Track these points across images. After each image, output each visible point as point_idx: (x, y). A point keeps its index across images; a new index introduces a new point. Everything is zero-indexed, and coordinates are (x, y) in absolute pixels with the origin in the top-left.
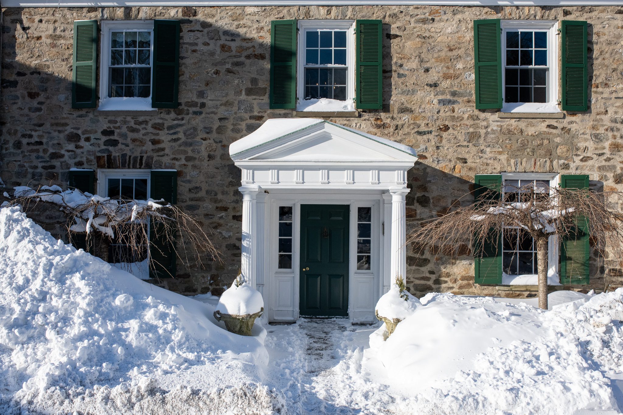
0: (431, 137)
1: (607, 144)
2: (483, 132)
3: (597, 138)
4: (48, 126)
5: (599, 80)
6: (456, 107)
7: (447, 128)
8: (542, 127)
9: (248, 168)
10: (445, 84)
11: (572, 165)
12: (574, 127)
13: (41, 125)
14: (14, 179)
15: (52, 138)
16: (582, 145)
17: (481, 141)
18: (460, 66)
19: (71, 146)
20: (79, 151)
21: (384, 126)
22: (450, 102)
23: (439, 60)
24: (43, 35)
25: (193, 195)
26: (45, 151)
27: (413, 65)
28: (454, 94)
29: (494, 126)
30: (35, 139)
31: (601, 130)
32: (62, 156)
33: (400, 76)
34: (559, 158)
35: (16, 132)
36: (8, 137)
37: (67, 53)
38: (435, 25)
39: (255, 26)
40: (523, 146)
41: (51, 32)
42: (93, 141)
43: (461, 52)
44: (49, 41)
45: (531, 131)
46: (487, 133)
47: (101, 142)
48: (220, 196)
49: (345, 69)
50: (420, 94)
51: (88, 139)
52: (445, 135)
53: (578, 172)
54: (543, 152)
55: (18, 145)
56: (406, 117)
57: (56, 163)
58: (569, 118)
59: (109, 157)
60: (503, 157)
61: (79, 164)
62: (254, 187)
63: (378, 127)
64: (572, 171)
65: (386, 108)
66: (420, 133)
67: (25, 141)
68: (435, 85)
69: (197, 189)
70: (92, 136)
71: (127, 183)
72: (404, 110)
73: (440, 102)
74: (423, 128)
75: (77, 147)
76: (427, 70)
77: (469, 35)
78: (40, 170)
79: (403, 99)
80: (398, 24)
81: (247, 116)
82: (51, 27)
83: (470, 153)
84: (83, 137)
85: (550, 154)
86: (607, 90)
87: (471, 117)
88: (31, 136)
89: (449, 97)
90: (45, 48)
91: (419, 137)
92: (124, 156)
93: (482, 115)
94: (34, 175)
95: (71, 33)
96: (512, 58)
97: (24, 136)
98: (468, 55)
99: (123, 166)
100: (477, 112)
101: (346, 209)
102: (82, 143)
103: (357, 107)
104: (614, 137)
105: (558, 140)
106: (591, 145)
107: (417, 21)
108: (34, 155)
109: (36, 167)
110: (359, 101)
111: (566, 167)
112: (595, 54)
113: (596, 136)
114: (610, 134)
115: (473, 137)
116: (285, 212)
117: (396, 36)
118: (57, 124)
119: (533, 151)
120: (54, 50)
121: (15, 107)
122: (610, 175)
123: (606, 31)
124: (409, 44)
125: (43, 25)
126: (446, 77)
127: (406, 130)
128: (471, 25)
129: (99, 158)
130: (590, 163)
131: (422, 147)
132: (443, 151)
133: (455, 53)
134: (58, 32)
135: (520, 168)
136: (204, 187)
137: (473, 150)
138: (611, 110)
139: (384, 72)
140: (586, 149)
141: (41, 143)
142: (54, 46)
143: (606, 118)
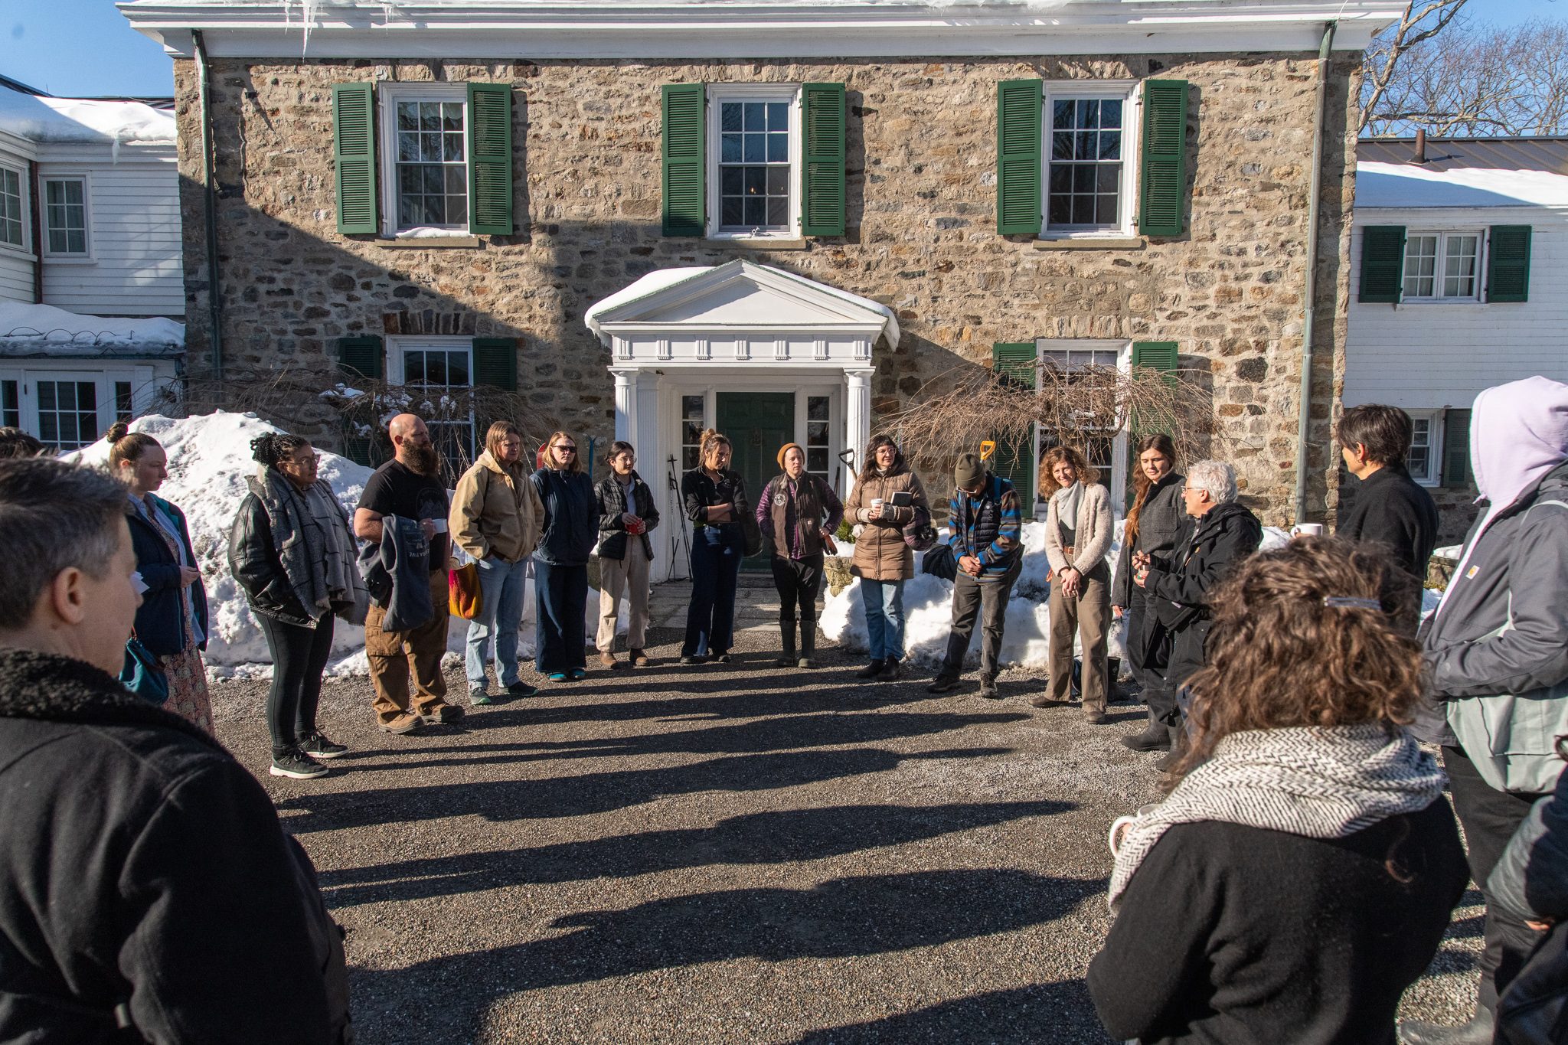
0: (923, 281)
1: (1212, 291)
2: (1008, 272)
3: (1197, 280)
4: (299, 264)
5: (1205, 182)
6: (966, 231)
7: (949, 266)
8: (1106, 262)
9: (621, 335)
10: (949, 192)
11: (1153, 326)
12: (1158, 263)
13: (287, 262)
14: (249, 352)
15: (308, 284)
16: (1170, 292)
17: (1005, 287)
18: (973, 161)
19: (340, 298)
20: (353, 305)
21: (848, 264)
22: (955, 222)
23: (939, 151)
24: (282, 106)
25: (542, 378)
26: (298, 305)
27: (896, 159)
28: (963, 209)
29: (1028, 264)
30: (280, 285)
31: (1204, 268)
32: (326, 313)
33: (875, 179)
34: (1132, 314)
35: (247, 271)
36: (234, 282)
37: (324, 138)
38: (934, 91)
39: (636, 94)
40: (1074, 297)
41: (294, 101)
42: (375, 289)
43: (975, 137)
44: (292, 117)
45: (1088, 270)
46: (1014, 275)
47: (390, 290)
48: (586, 380)
49: (787, 168)
50: (907, 210)
51: (367, 286)
52: (946, 277)
53: (1163, 338)
54: (1105, 305)
55: (251, 295)
56: (883, 248)
57: (318, 325)
58: (1152, 248)
59: (404, 315)
60: (1041, 314)
61: (357, 326)
63: (839, 265)
64: (1153, 336)
65: (852, 235)
66: (905, 275)
67: (263, 288)
68: (931, 195)
69: (549, 368)
70: (375, 281)
71: (436, 359)
72: (879, 238)
73: (939, 222)
74: (911, 268)
75: (350, 298)
76: (919, 170)
77: (990, 109)
78: (290, 336)
79: (879, 218)
80: (873, 90)
81: (626, 248)
82: (294, 92)
83: (987, 307)
84: (359, 282)
85: (1117, 307)
86: (1218, 199)
87: (990, 248)
88: (272, 280)
89: (954, 215)
90: (286, 130)
91: (905, 282)
92: (428, 313)
93: (1008, 245)
94: (281, 347)
95: (328, 104)
96: (1062, 146)
97: (260, 279)
98: (987, 143)
99: (428, 331)
100: (999, 240)
101: (789, 399)
102: (358, 292)
103: (805, 234)
104: (1225, 279)
105: (1131, 284)
106: (1185, 292)
107: (905, 85)
108: (279, 312)
109: (283, 332)
110: (808, 224)
111: (1144, 329)
112: (1202, 136)
113: (1195, 278)
114: (1218, 273)
115: (991, 281)
116: (692, 405)
117: (870, 111)
118: (315, 261)
119: (1090, 303)
120: (302, 135)
121: (242, 230)
122: (1215, 342)
123: (1220, 96)
124: (889, 124)
125: (281, 90)
126: (950, 181)
127: (883, 270)
128: (993, 90)
129: (387, 318)
130: (1183, 321)
131: (910, 298)
132: (943, 305)
133: (966, 139)
134: (306, 102)
135: (1068, 332)
136: (561, 364)
137: (992, 302)
138: (1221, 234)
139: (852, 172)
140: (1177, 298)
141: (289, 292)
142: (303, 126)
143: (1212, 247)
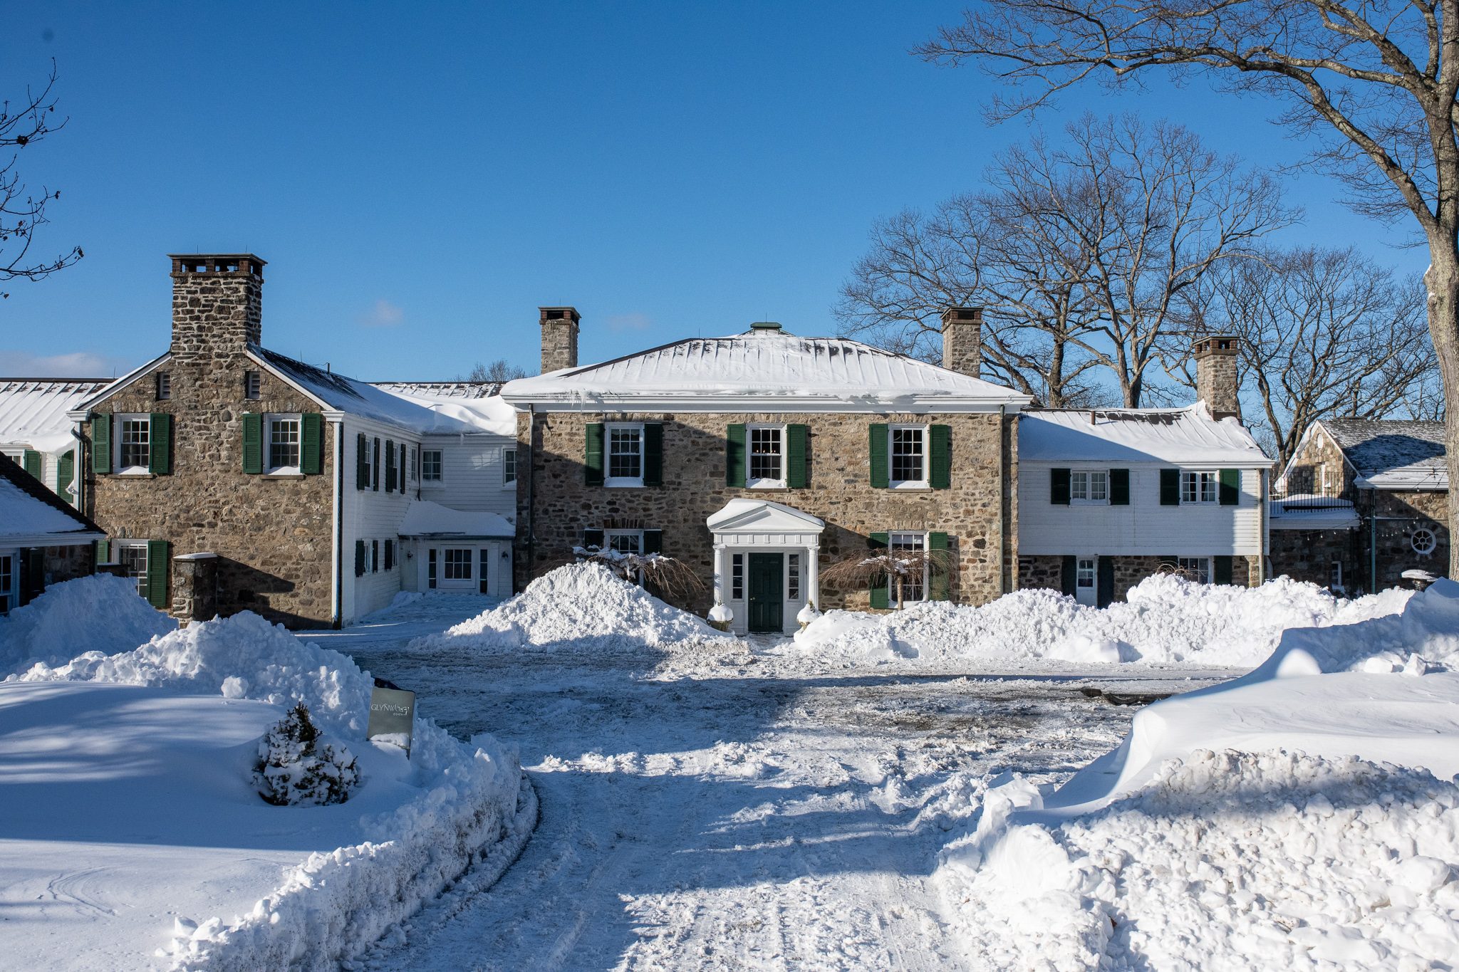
0: (839, 506)
1: (961, 510)
2: (876, 502)
3: (955, 506)
4: (567, 498)
5: (956, 466)
6: (857, 484)
7: (850, 500)
8: (917, 498)
9: (718, 534)
10: (849, 469)
11: (937, 525)
12: (939, 498)
13: (562, 497)
14: (544, 536)
15: (571, 507)
16: (944, 511)
17: (874, 508)
18: (860, 456)
19: (585, 513)
20: (591, 516)
21: (807, 498)
22: (852, 481)
23: (845, 452)
24: (563, 433)
25: (672, 547)
26: (566, 516)
27: (827, 455)
28: (855, 476)
29: (883, 498)
30: (559, 507)
31: (958, 501)
32: (579, 520)
33: (818, 463)
34: (929, 520)
35: (544, 502)
36: (538, 506)
37: (581, 445)
38: (843, 427)
39: (716, 427)
40: (904, 512)
41: (569, 430)
42: (600, 509)
43: (861, 446)
44: (567, 437)
45: (909, 501)
46: (878, 503)
47: (607, 510)
48: (692, 548)
49: (779, 457)
50: (832, 476)
51: (597, 508)
52: (849, 504)
53: (942, 530)
54: (917, 516)
55: (546, 512)
56: (822, 492)
57: (574, 525)
58: (936, 492)
59: (613, 520)
60: (890, 520)
61: (591, 525)
62: (723, 546)
63: (803, 499)
64: (938, 530)
65: (808, 486)
66: (831, 503)
67: (551, 509)
68: (843, 469)
69: (676, 543)
70: (600, 506)
71: (624, 540)
72: (820, 487)
73: (846, 481)
74: (834, 500)
75: (589, 513)
76: (837, 459)
77: (866, 434)
78: (562, 530)
79: (820, 479)
80: (817, 426)
81: (711, 491)
82: (569, 427)
83: (867, 517)
84: (593, 506)
85: (922, 517)
86: (962, 473)
87: (868, 492)
88: (555, 506)
89: (852, 478)
90: (565, 443)
91: (831, 506)
92: (624, 519)
93: (875, 491)
94: (558, 533)
95: (583, 432)
96: (897, 448)
97: (550, 505)
98: (865, 448)
99: (623, 527)
100: (871, 488)
101: (781, 555)
102: (593, 510)
103: (788, 486)
104: (967, 505)
105: (927, 507)
106: (951, 511)
107: (830, 424)
108: (558, 519)
109: (559, 528)
110: (790, 481)
111: (933, 526)
112: (954, 447)
113: (954, 505)
114: (964, 503)
115: (868, 506)
116: (738, 559)
117: (815, 435)
118: (575, 497)
119: (911, 515)
120: (571, 444)
121: (543, 484)
122: (964, 532)
123: (961, 431)
124: (824, 441)
125: (563, 425)
126: (850, 463)
127: (822, 501)
128: (867, 427)
129: (605, 522)
130: (950, 523)
131: (834, 513)
132: (848, 516)
133: (857, 447)
134: (574, 431)
135: (901, 527)
136: (681, 541)
137: (869, 515)
138: (964, 487)
139: (807, 460)
140: (947, 513)
141: (563, 510)
142: (571, 440)
143: (961, 493)
